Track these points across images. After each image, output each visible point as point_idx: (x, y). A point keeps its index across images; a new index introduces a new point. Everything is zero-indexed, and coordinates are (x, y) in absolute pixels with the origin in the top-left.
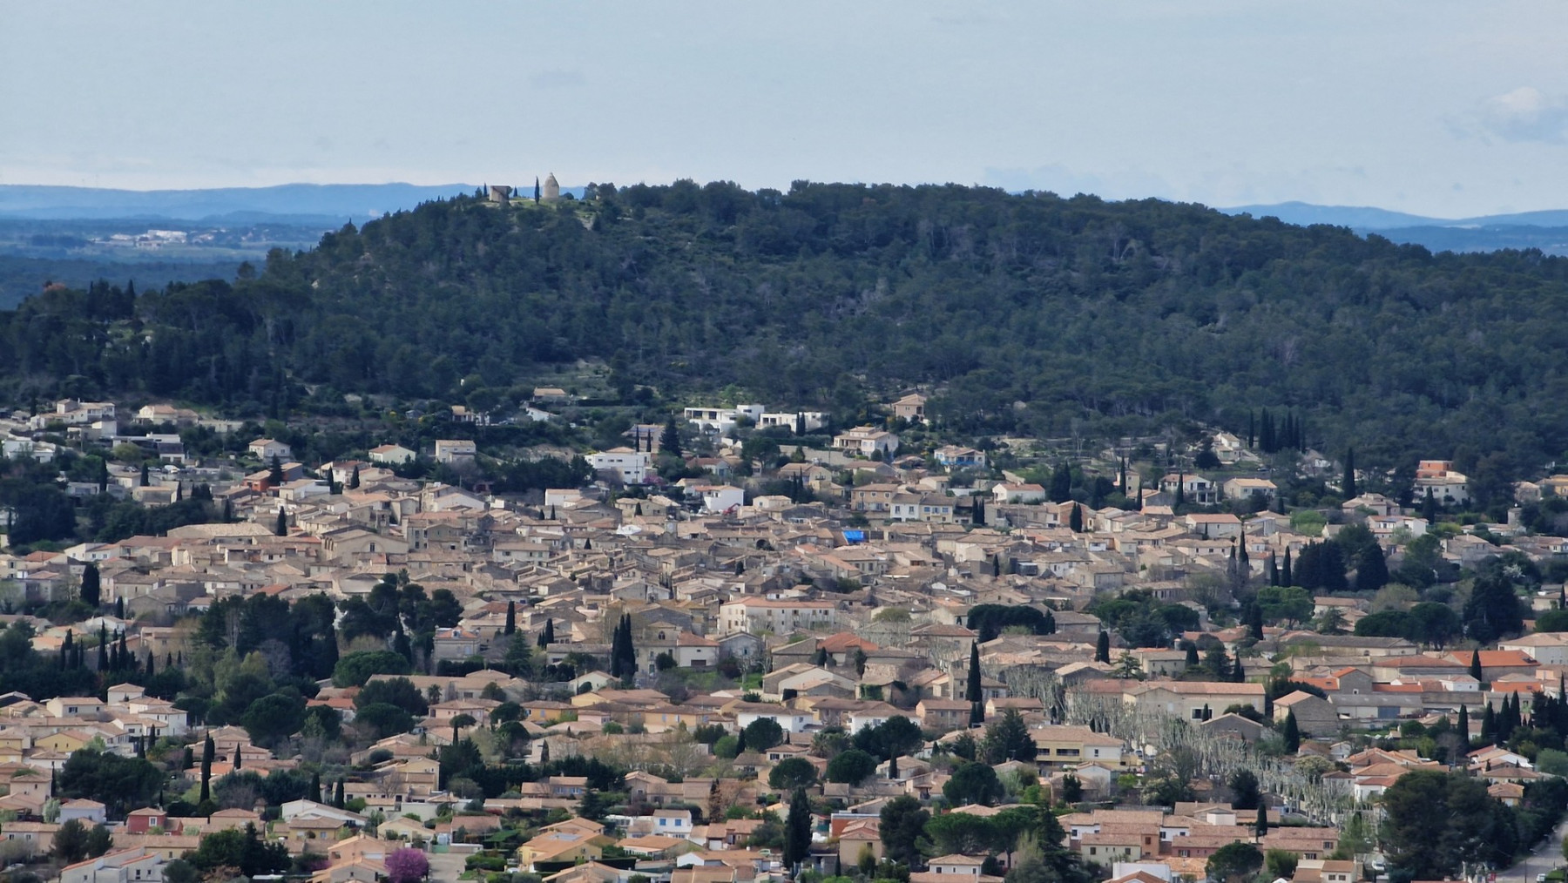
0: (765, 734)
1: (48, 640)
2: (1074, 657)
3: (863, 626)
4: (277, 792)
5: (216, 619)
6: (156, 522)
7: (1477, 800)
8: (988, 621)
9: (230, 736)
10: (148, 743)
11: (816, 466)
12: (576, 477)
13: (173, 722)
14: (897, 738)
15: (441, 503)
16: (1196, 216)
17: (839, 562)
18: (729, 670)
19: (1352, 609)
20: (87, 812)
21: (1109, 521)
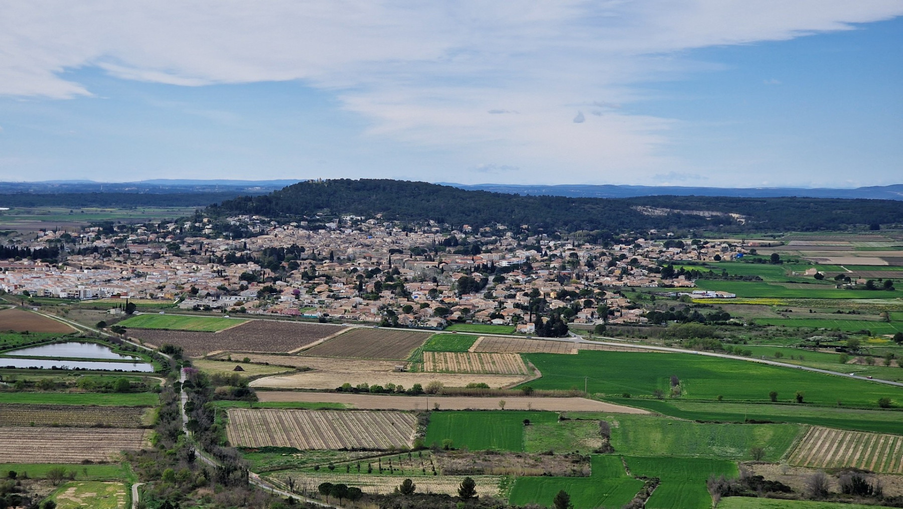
0: (355, 270)
1: (238, 255)
2: (406, 258)
3: (371, 252)
4: (275, 280)
5: (265, 251)
6: (255, 235)
7: (473, 281)
8: (392, 252)
9: (268, 270)
10: (254, 271)
11: (364, 226)
12: (324, 228)
13: (258, 268)
14: (377, 271)
15: (302, 232)
16: (427, 184)
17: (367, 242)
18: (349, 260)
19: (452, 250)
20: (245, 283)
21: (412, 235)
